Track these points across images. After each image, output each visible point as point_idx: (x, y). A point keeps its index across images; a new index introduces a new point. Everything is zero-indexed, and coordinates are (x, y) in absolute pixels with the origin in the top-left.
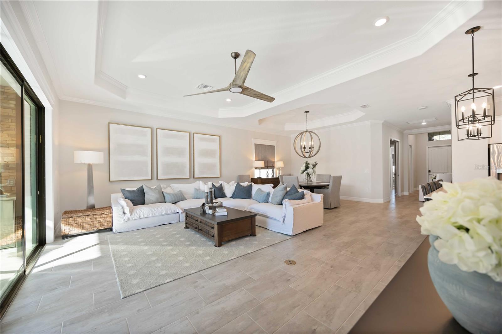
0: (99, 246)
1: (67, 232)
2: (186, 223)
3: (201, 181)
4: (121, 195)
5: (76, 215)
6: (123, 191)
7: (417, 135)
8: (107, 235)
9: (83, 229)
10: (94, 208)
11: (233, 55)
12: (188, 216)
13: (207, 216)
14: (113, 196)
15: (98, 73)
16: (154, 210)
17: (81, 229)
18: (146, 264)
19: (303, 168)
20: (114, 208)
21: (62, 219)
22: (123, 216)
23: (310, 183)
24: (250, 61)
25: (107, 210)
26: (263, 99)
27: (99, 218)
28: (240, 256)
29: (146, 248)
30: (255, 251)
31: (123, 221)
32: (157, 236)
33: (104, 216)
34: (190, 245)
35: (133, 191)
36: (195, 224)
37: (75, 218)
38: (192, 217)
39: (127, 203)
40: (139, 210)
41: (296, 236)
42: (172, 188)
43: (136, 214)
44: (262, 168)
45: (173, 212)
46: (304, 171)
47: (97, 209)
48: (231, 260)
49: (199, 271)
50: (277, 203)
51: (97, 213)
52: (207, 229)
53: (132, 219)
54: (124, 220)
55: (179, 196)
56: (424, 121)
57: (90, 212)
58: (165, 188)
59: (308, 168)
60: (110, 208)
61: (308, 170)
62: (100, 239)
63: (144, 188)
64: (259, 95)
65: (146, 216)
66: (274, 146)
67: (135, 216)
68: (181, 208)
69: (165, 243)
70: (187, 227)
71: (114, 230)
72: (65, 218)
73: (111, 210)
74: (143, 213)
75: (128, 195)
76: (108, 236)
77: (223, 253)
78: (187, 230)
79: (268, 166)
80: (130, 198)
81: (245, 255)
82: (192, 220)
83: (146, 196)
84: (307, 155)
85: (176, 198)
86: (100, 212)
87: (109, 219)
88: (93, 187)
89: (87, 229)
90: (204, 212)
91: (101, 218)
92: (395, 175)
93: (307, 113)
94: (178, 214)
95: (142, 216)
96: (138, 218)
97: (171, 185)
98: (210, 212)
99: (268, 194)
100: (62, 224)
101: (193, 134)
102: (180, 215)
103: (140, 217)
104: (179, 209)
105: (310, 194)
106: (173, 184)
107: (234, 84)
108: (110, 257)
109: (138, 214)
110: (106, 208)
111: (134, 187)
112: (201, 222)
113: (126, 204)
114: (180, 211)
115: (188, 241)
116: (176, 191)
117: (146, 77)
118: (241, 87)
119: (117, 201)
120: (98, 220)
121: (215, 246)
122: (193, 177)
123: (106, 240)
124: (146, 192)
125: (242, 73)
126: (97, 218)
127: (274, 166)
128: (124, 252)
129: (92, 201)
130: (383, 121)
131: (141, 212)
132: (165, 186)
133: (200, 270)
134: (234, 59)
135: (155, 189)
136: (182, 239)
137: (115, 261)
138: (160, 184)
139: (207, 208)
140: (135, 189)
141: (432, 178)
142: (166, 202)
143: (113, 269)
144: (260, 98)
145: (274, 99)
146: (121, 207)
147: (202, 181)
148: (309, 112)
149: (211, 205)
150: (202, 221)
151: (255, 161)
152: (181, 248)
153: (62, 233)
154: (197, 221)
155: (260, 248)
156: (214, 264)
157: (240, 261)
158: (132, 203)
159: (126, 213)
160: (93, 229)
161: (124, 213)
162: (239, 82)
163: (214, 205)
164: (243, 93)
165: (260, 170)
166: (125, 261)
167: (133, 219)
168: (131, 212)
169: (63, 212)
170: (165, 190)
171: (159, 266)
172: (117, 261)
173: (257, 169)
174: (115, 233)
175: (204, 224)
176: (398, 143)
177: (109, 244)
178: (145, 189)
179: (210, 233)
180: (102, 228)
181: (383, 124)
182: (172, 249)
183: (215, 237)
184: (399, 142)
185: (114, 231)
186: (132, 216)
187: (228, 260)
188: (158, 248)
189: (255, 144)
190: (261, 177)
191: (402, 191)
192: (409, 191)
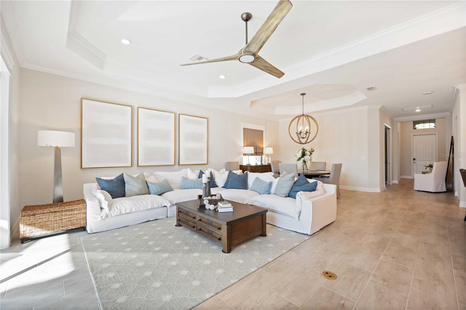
0: (70, 254)
1: (28, 235)
2: (178, 220)
3: (188, 169)
4: (96, 185)
5: (40, 211)
6: (99, 180)
7: (402, 123)
8: (79, 236)
9: (48, 230)
10: (63, 202)
11: (244, 16)
12: (180, 212)
13: (207, 212)
14: (86, 186)
15: (72, 34)
16: (138, 204)
17: (46, 230)
18: (139, 282)
19: (299, 155)
20: (88, 203)
21: (21, 218)
22: (100, 212)
23: (307, 171)
24: (281, 15)
25: (80, 205)
26: (272, 73)
27: (69, 215)
28: (261, 266)
29: (134, 256)
30: (276, 258)
31: (100, 219)
32: (144, 238)
33: (75, 212)
34: (190, 251)
35: (112, 180)
36: (191, 221)
37: (38, 215)
38: (187, 214)
39: (105, 196)
40: (119, 204)
41: (314, 235)
42: (156, 177)
43: (116, 209)
44: (252, 155)
45: (160, 205)
46: (300, 158)
47: (67, 203)
48: (252, 273)
49: (217, 294)
50: (285, 196)
51: (66, 209)
52: (210, 229)
53: (111, 215)
54: (102, 217)
55: (165, 186)
56: (418, 108)
57: (57, 207)
58: (148, 177)
59: (305, 155)
60: (83, 201)
61: (305, 157)
62: (70, 243)
63: (124, 177)
64: (269, 67)
65: (128, 211)
66: (263, 131)
67: (115, 212)
68: (169, 201)
69: (158, 249)
70: (179, 224)
71: (88, 229)
72: (24, 216)
73: (85, 204)
74: (125, 207)
75: (105, 185)
76: (82, 239)
77: (237, 263)
78: (180, 228)
79: (257, 152)
80: (107, 189)
81: (266, 265)
82: (187, 216)
83: (127, 187)
84: (303, 141)
85: (162, 188)
86: (70, 208)
87: (82, 216)
88: (61, 176)
89: (54, 229)
90: (202, 207)
91: (71, 215)
93: (303, 95)
94: (166, 208)
95: (124, 212)
96: (119, 214)
97: (155, 173)
98: (212, 207)
99: (271, 184)
100: (20, 224)
101: (179, 115)
102: (167, 208)
103: (120, 213)
104: (168, 202)
105: (322, 185)
106: (157, 172)
107: (247, 52)
108: (87, 271)
109: (119, 208)
110: (78, 202)
111: (112, 176)
112: (200, 220)
113: (104, 198)
114: (168, 205)
115: (187, 245)
116: (161, 180)
117: (131, 42)
118: (254, 55)
119: (91, 192)
120: (67, 217)
121: (223, 251)
122: (178, 163)
123: (79, 244)
124: (126, 182)
125: (263, 34)
126: (66, 215)
127: (263, 153)
128: (105, 263)
129: (59, 192)
130: (381, 107)
131: (122, 206)
132: (148, 174)
133: (217, 291)
134: (245, 22)
135: (137, 178)
136: (178, 242)
137: (96, 279)
138: (143, 172)
139: (206, 202)
140: (113, 178)
141: (426, 166)
142: (150, 194)
143: (94, 293)
144: (269, 72)
145: (283, 74)
146: (97, 201)
147: (190, 169)
148: (305, 94)
149: (210, 198)
150: (202, 219)
151: (244, 146)
152: (180, 255)
153: (20, 236)
154: (194, 218)
155: (281, 254)
156: (232, 281)
157: (264, 275)
158: (111, 195)
159: (103, 208)
160: (61, 229)
161: (101, 208)
162: (253, 49)
163: (214, 198)
164: (253, 63)
165: (249, 156)
166: (110, 278)
167: (113, 215)
168: (110, 207)
169: (23, 208)
170: (148, 178)
171: (158, 286)
172: (98, 280)
173: (246, 155)
174: (89, 234)
175: (205, 222)
176: (389, 130)
177: (84, 251)
178: (126, 178)
179: (214, 234)
180: (74, 228)
181: (380, 109)
182: (168, 258)
183: (222, 241)
184: (391, 130)
185: (89, 232)
186: (111, 212)
187: (248, 274)
188: (150, 256)
189: (243, 128)
190: (250, 165)
191: (393, 180)
192: (398, 180)
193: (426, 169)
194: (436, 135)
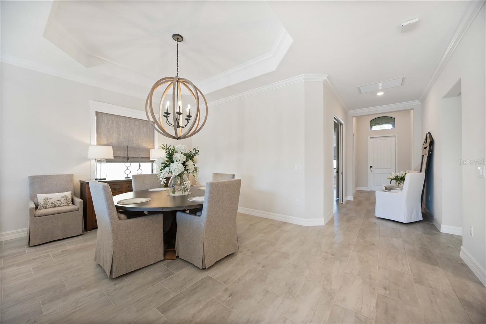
7: (359, 118)
46: (164, 168)
59: (173, 161)
79: (129, 156)
92: (338, 172)
93: (177, 40)
130: (325, 78)
141: (390, 178)
151: (97, 145)
176: (341, 126)
184: (344, 125)
189: (96, 112)
190: (105, 179)
191: (346, 195)
192: (353, 195)
193: (391, 183)
194: (396, 136)
